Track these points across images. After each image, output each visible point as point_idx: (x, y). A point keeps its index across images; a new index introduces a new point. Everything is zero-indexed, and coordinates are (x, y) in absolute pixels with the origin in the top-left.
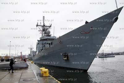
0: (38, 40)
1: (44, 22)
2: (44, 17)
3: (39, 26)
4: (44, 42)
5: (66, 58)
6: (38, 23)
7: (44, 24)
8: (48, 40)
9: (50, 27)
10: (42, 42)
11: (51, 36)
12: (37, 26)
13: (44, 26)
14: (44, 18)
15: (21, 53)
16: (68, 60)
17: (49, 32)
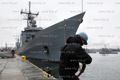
0: (22, 31)
1: (30, 9)
2: (30, 2)
3: (24, 13)
4: (29, 33)
5: (46, 51)
6: (22, 10)
7: (30, 11)
8: (33, 31)
9: (37, 15)
10: (26, 33)
11: (37, 27)
12: (22, 13)
13: (30, 13)
14: (30, 4)
15: (6, 44)
16: (48, 53)
17: (35, 22)
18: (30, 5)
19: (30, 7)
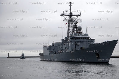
5: (98, 56)
8: (80, 38)
14: (70, 4)
18: (70, 6)
19: (70, 8)
